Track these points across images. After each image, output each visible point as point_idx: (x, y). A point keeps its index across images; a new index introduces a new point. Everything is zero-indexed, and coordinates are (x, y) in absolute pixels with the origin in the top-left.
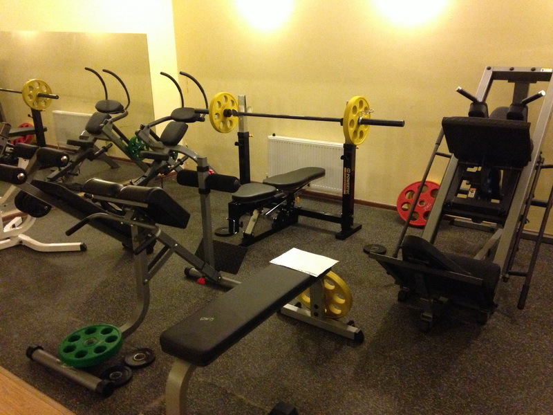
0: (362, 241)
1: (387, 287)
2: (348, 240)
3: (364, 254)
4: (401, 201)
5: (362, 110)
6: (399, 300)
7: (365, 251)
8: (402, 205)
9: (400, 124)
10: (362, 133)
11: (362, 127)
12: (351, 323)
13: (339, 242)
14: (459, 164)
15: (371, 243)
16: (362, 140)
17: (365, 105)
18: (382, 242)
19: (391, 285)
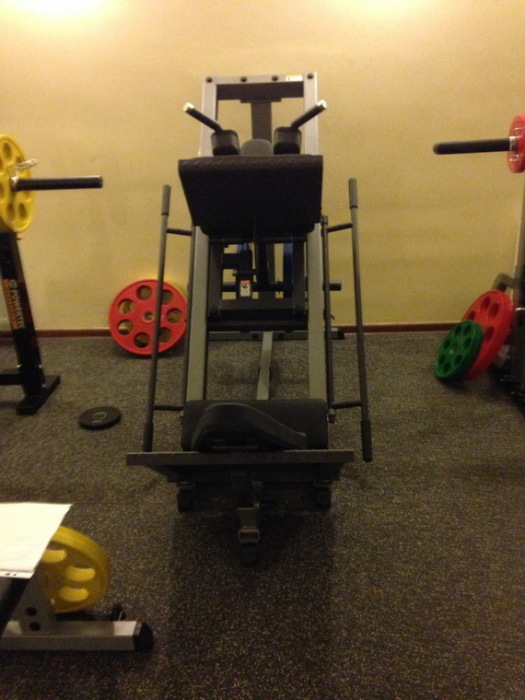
0: (70, 405)
1: (149, 488)
2: (43, 413)
3: (82, 432)
4: (115, 318)
5: (11, 162)
6: (182, 509)
7: (84, 426)
8: (119, 324)
9: (95, 184)
10: (22, 208)
11: (21, 197)
12: (118, 614)
13: (27, 420)
14: (211, 244)
15: (88, 406)
16: (28, 222)
17: (15, 154)
18: (107, 398)
19: (154, 483)
